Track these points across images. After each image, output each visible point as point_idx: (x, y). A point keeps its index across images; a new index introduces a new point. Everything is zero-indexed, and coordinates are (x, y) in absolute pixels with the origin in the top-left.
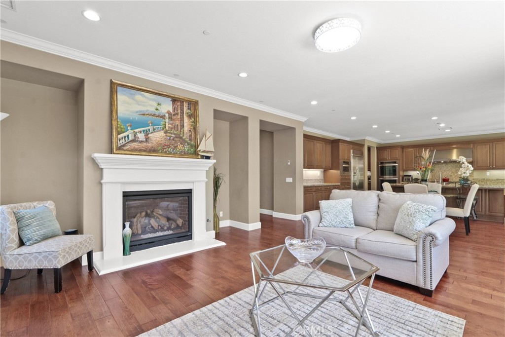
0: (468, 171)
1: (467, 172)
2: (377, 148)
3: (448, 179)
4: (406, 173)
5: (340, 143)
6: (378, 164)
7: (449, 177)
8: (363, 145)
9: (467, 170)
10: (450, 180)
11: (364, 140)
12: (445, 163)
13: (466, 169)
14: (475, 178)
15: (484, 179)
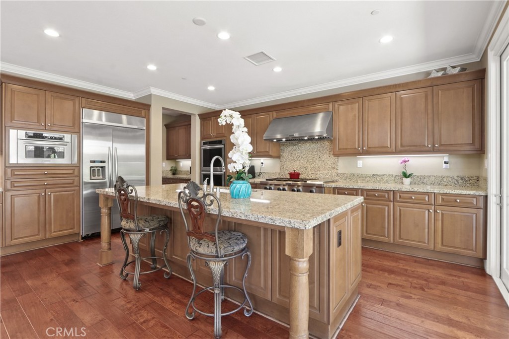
2: (199, 115)
3: (298, 174)
7: (300, 171)
11: (150, 96)
14: (340, 171)
15: (354, 175)
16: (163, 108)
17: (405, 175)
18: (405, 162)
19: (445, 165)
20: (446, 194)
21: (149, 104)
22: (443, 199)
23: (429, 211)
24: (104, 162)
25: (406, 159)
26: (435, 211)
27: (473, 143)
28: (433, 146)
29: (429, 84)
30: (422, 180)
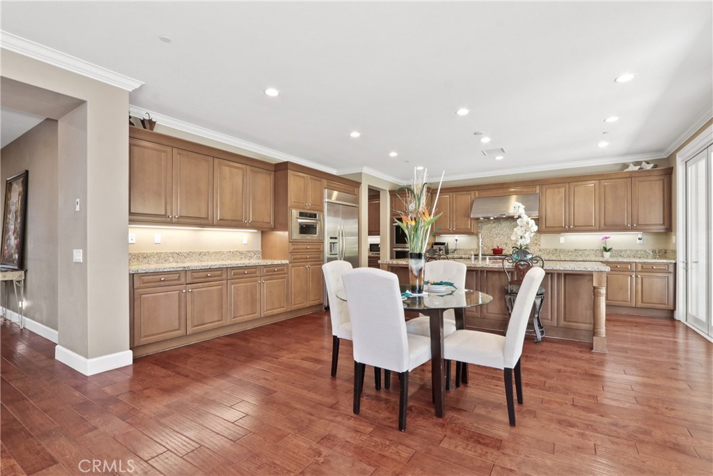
0: (528, 233)
1: (527, 235)
2: (390, 191)
3: (502, 250)
4: (438, 240)
5: (290, 173)
6: (392, 221)
7: (503, 247)
8: (358, 184)
9: (525, 233)
10: (504, 252)
11: (360, 174)
12: (498, 220)
13: (524, 229)
14: (542, 247)
15: (557, 250)
16: (369, 186)
17: (605, 250)
18: (606, 238)
19: (638, 241)
20: (645, 263)
21: (359, 181)
22: (642, 267)
23: (631, 276)
24: (336, 238)
25: (607, 236)
26: (636, 276)
27: (664, 224)
28: (632, 225)
29: (628, 175)
30: (619, 253)
